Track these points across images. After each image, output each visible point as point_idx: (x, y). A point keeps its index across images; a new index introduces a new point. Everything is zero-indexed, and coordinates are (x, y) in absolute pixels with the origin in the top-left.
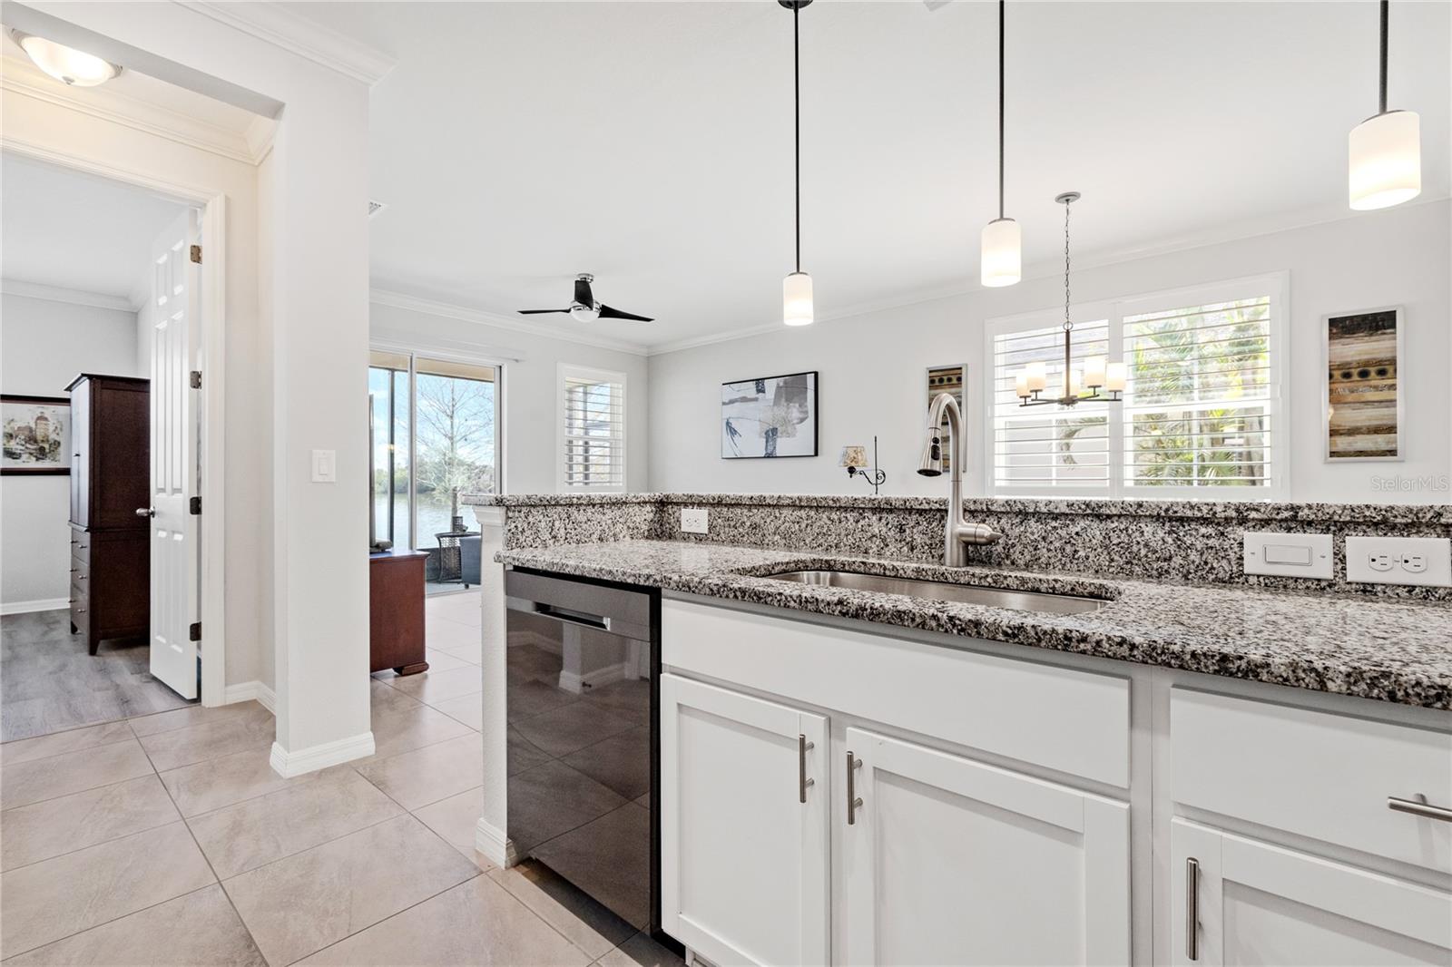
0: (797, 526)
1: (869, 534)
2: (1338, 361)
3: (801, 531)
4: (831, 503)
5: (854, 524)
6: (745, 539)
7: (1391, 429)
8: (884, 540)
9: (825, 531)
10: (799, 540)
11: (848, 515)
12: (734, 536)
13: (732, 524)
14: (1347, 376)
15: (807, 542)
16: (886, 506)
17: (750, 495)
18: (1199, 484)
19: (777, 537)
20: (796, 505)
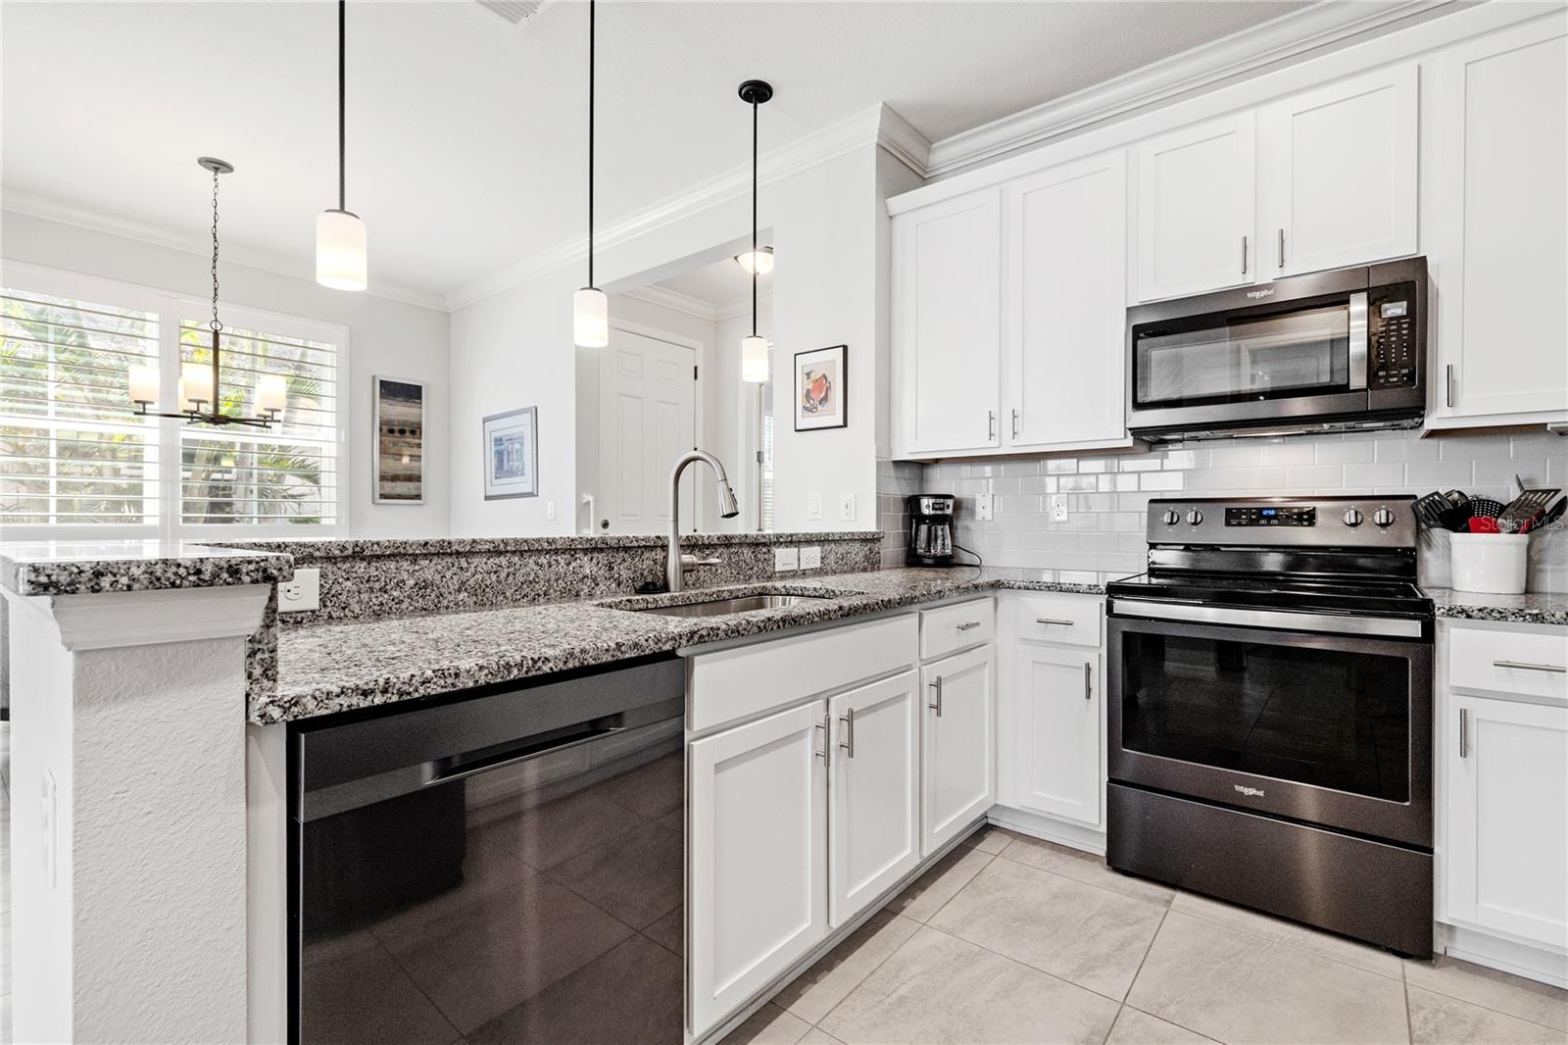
0: (494, 577)
1: (581, 576)
2: (386, 418)
3: (499, 582)
4: (545, 545)
5: (565, 567)
6: (404, 606)
7: (418, 479)
8: (594, 580)
9: (531, 579)
10: (497, 594)
11: (559, 558)
12: (382, 604)
13: (377, 586)
14: (391, 431)
15: (508, 594)
16: (602, 546)
17: (422, 538)
18: (259, 522)
19: (463, 595)
20: (497, 550)
